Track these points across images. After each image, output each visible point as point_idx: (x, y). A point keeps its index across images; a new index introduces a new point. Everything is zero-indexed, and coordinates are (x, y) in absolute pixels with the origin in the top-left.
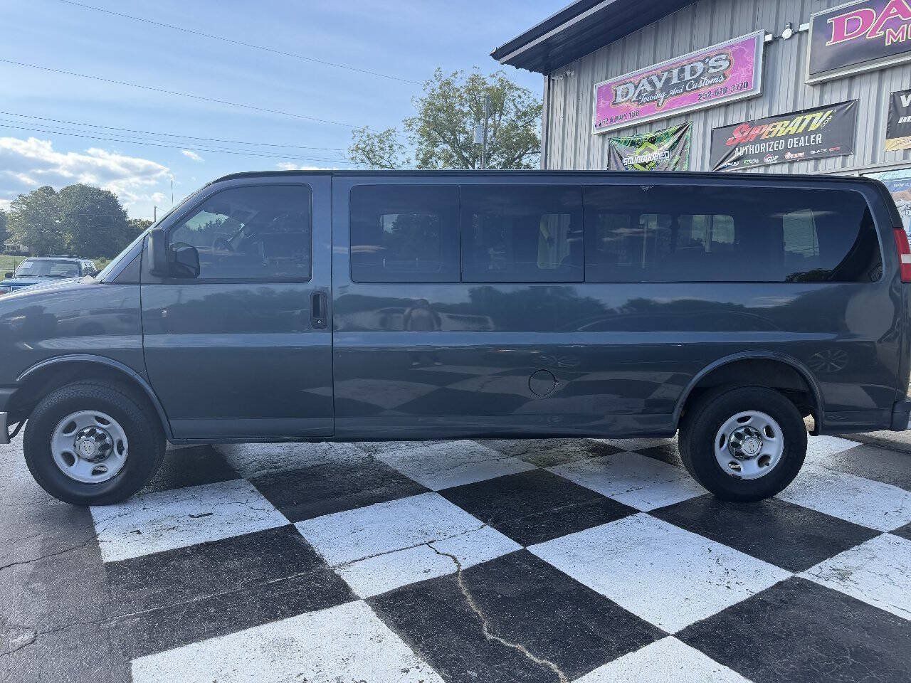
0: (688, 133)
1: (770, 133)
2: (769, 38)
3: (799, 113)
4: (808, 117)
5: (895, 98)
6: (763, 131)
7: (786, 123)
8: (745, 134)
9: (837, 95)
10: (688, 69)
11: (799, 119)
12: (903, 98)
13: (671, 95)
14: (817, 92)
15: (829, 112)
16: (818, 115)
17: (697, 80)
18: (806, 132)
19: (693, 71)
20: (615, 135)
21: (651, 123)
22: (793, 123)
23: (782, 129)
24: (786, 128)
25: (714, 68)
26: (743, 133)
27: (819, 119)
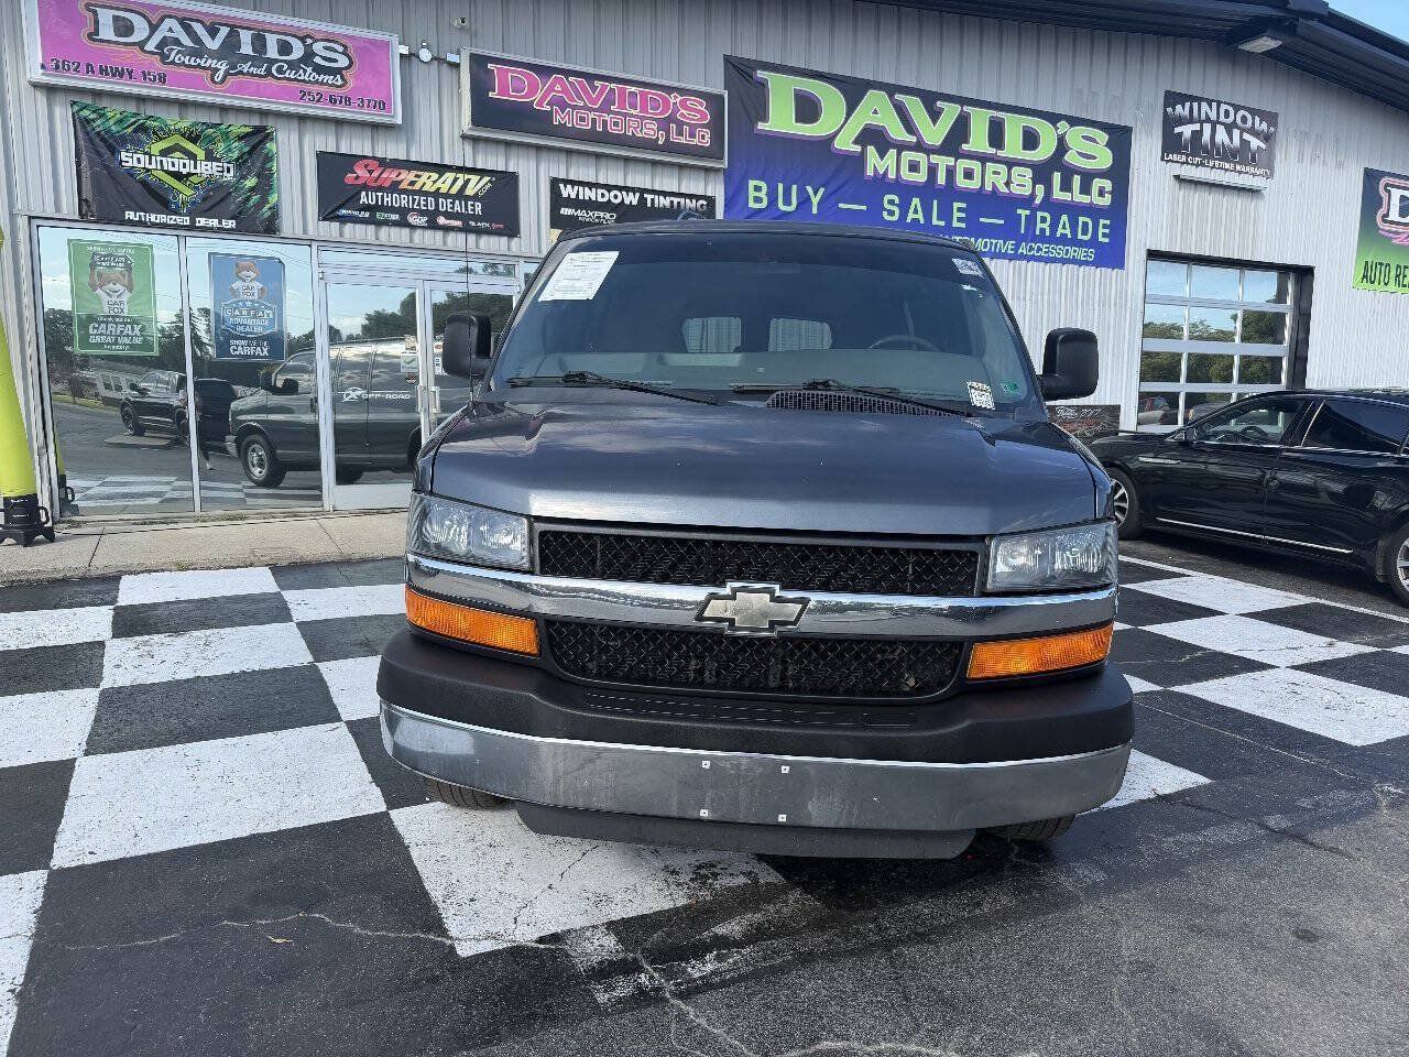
0: (271, 146)
1: (412, 183)
2: (404, 50)
3: (450, 168)
4: (462, 177)
5: (555, 183)
6: (401, 177)
7: (435, 176)
8: (375, 174)
9: (494, 161)
10: (272, 41)
11: (450, 176)
12: (562, 186)
13: (241, 73)
14: (468, 148)
15: (487, 179)
16: (474, 178)
17: (292, 65)
18: (460, 195)
19: (285, 48)
20: (88, 101)
21: (183, 104)
22: (443, 179)
23: (429, 183)
24: (434, 182)
25: (325, 58)
26: (370, 172)
27: (476, 185)
